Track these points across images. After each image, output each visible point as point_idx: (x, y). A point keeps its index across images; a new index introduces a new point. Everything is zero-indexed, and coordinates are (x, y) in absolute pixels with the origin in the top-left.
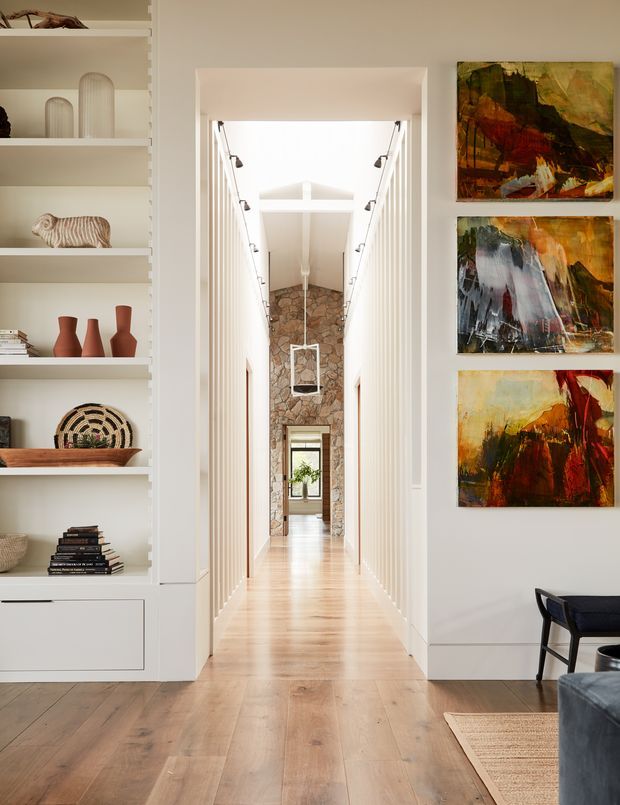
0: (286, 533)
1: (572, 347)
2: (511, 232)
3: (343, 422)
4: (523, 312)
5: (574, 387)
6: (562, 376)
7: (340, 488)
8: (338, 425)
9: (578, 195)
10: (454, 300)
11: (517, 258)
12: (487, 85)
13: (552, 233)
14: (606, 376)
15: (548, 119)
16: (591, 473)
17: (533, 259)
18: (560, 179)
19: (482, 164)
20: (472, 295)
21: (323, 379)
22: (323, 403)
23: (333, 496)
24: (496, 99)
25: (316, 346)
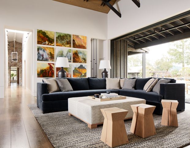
0: (10, 85)
1: (50, 61)
2: (43, 48)
3: (22, 66)
4: (44, 57)
5: (50, 65)
6: (49, 64)
7: (21, 77)
8: (21, 66)
9: (51, 45)
10: (37, 55)
11: (44, 51)
12: (41, 32)
13: (48, 49)
14: (53, 64)
15: (47, 37)
16: (52, 74)
17: (45, 51)
18: (49, 43)
19: (40, 41)
20: (39, 55)
21: (18, 58)
22: (18, 62)
23: (20, 79)
24: (42, 34)
25: (17, 53)
